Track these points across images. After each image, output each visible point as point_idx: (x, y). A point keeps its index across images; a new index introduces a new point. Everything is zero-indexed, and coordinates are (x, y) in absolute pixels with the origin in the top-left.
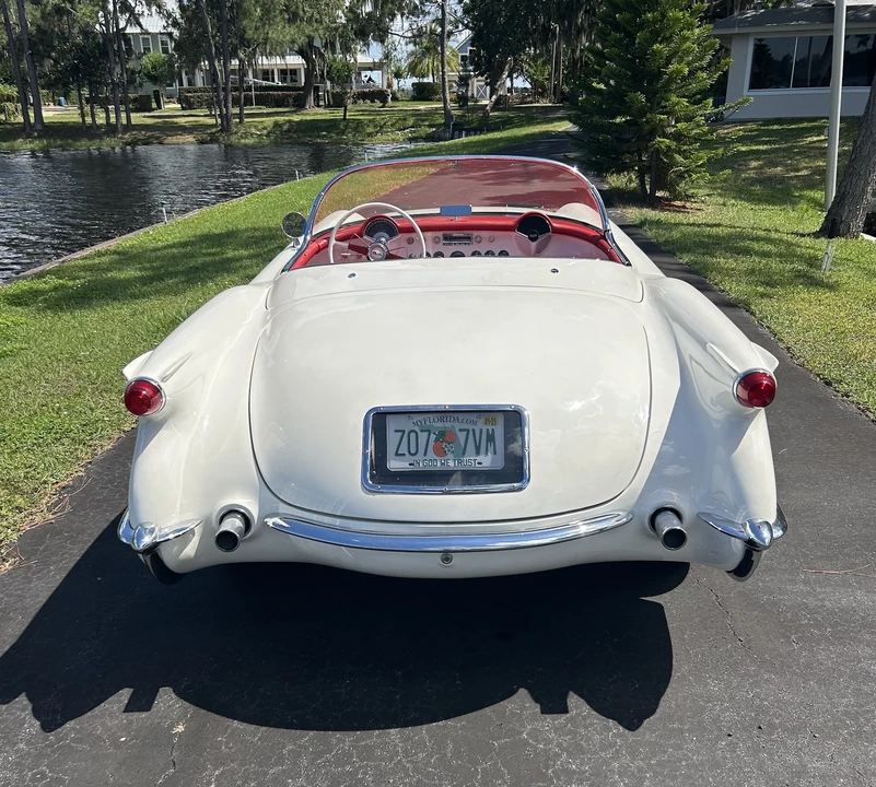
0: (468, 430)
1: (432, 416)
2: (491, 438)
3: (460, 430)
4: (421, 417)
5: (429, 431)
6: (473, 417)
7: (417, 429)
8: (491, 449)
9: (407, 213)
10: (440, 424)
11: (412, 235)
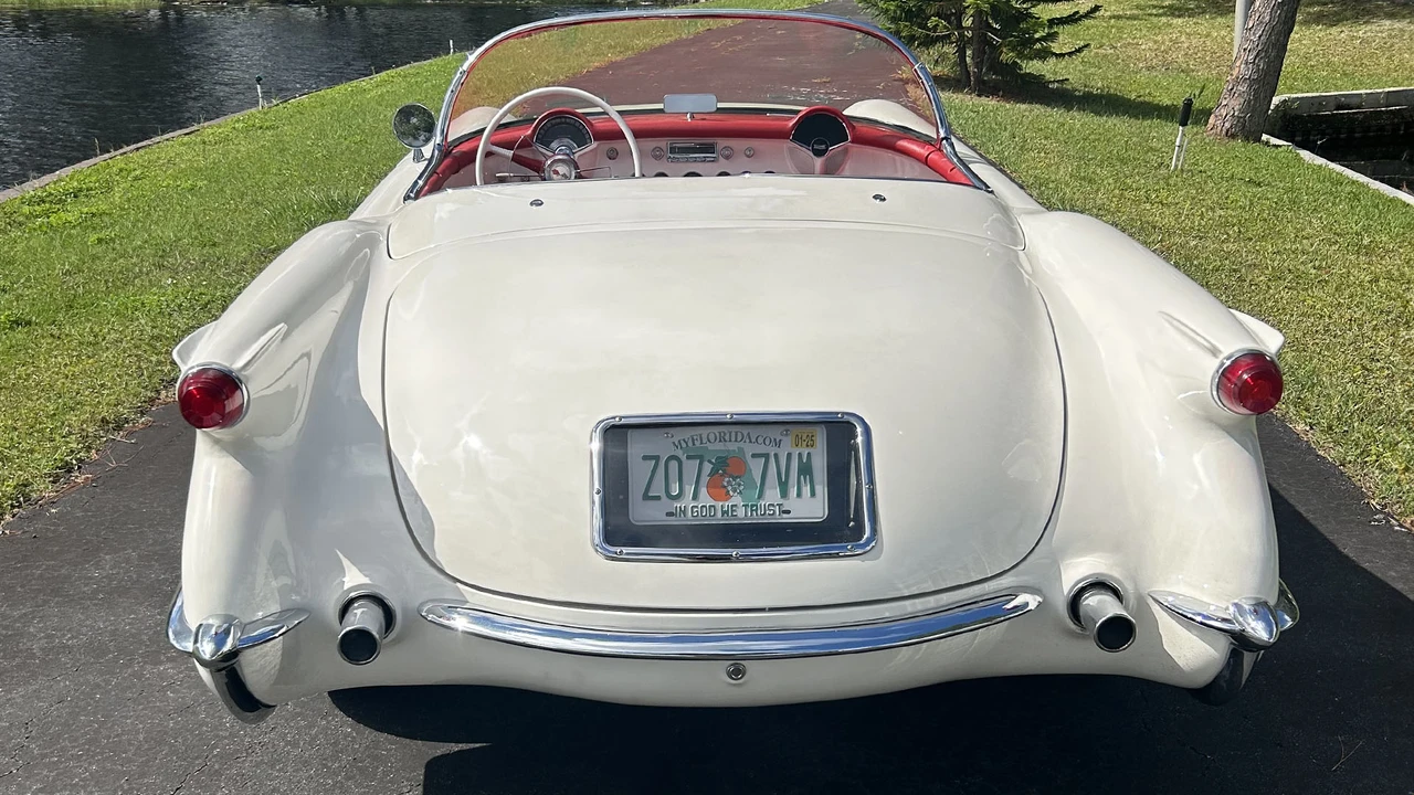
0: (767, 456)
1: (704, 431)
2: (806, 470)
3: (754, 456)
4: (687, 433)
5: (701, 458)
6: (775, 433)
7: (679, 453)
8: (806, 490)
9: (613, 110)
10: (719, 446)
11: (617, 144)
